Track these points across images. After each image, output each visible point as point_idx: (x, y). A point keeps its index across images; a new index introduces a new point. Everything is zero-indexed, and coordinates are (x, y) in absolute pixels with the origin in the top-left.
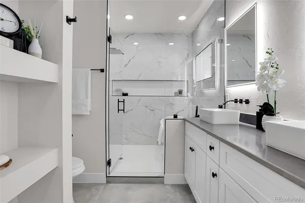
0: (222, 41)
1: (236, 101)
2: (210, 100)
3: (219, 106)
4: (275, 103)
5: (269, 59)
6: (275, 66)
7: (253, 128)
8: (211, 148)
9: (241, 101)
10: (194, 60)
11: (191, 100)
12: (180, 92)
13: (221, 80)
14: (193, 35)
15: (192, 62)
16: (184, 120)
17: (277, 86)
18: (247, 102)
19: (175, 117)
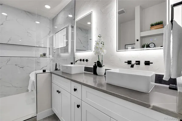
0: (72, 27)
1: (81, 60)
2: (65, 60)
3: (71, 63)
4: (102, 61)
5: (100, 39)
6: (103, 43)
7: (92, 74)
8: (75, 90)
9: (83, 60)
10: (54, 35)
11: (52, 60)
12: (44, 55)
13: (72, 48)
14: (53, 20)
15: (53, 36)
16: (51, 73)
17: (104, 53)
18: (87, 60)
19: (44, 71)
